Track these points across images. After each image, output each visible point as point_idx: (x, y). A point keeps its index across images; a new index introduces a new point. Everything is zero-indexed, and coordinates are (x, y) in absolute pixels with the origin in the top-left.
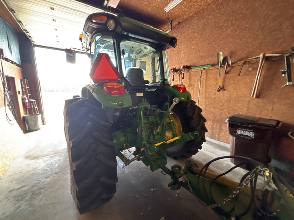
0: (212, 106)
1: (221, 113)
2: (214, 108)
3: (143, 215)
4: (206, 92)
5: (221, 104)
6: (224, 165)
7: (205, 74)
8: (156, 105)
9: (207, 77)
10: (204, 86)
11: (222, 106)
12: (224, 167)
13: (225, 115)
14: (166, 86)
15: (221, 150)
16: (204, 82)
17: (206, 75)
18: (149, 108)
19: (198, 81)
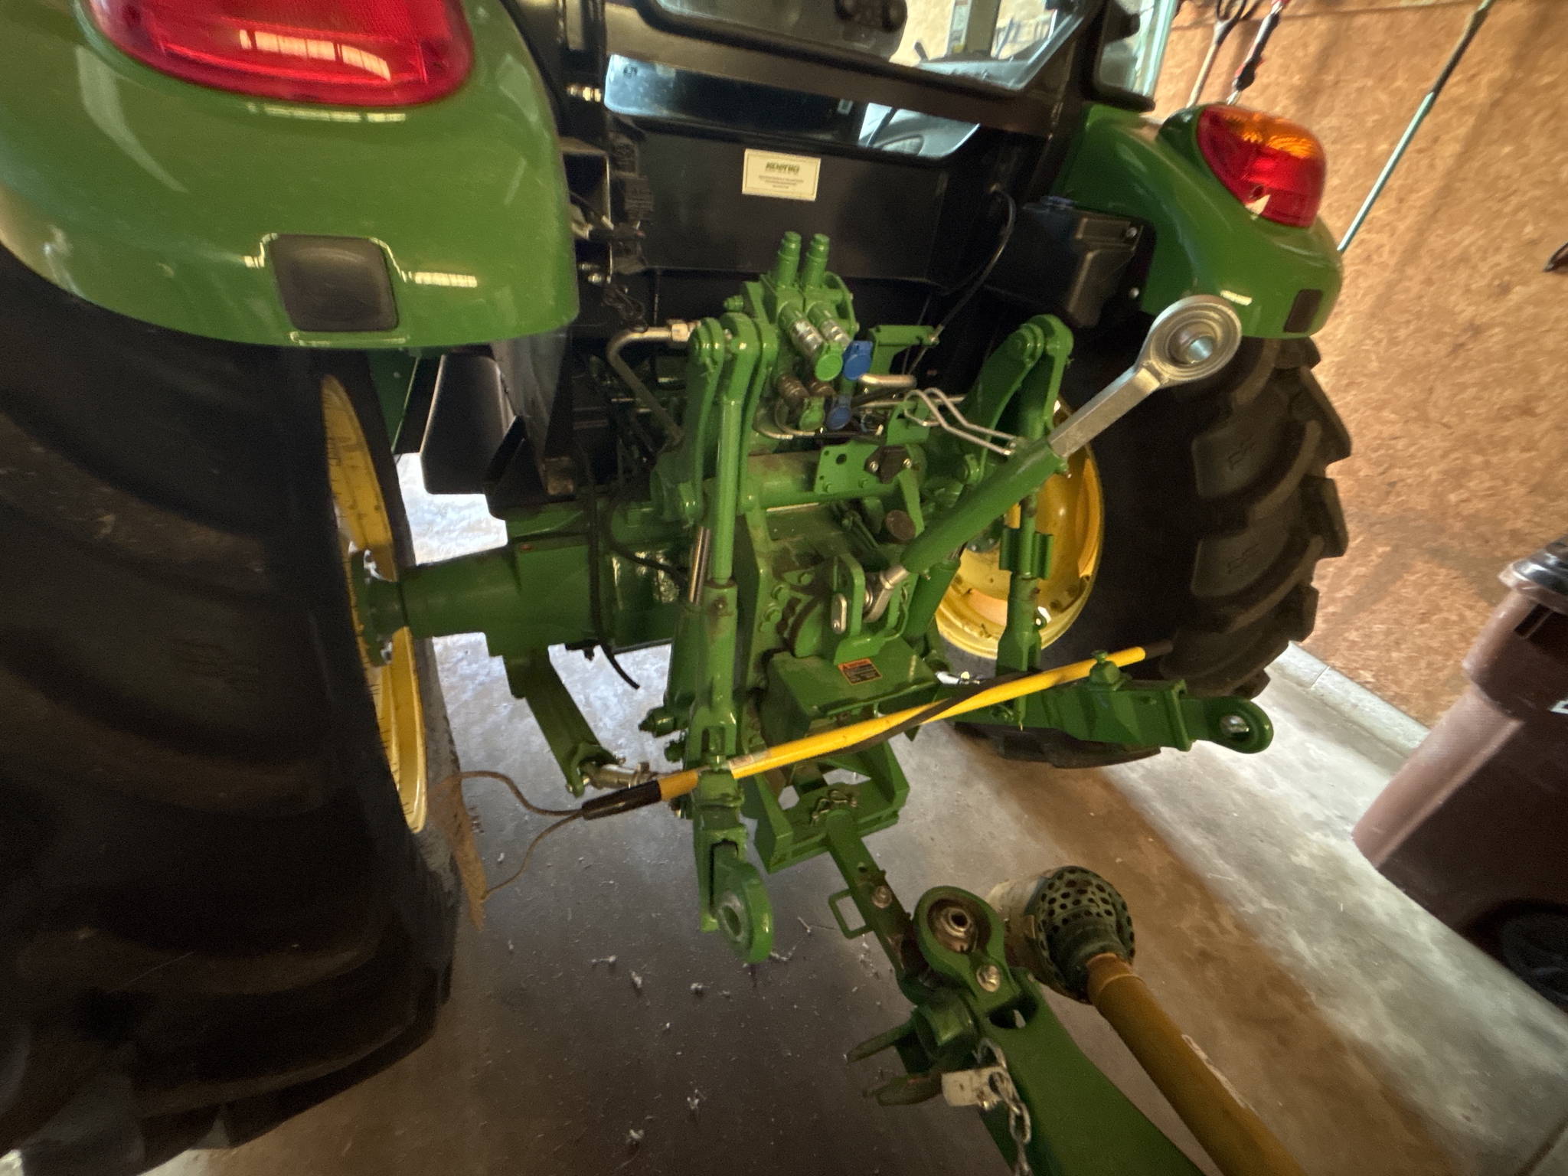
0: (1406, 393)
1: (1459, 476)
2: (1419, 413)
3: (636, 1146)
4: (1411, 254)
5: (1512, 395)
6: (1302, 859)
7: (1506, 51)
8: (930, 321)
9: (1507, 87)
10: (1428, 190)
11: (1502, 417)
12: (1302, 875)
13: (1492, 493)
14: (1098, 112)
15: (1309, 726)
16: (1449, 150)
17: (1518, 60)
18: (827, 369)
19: (1389, 126)
